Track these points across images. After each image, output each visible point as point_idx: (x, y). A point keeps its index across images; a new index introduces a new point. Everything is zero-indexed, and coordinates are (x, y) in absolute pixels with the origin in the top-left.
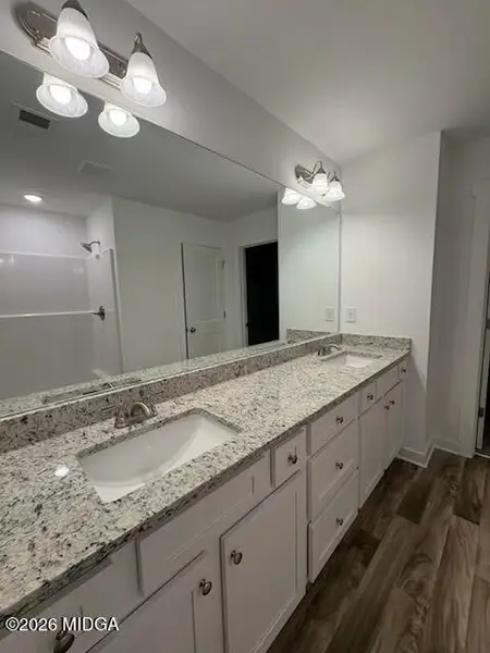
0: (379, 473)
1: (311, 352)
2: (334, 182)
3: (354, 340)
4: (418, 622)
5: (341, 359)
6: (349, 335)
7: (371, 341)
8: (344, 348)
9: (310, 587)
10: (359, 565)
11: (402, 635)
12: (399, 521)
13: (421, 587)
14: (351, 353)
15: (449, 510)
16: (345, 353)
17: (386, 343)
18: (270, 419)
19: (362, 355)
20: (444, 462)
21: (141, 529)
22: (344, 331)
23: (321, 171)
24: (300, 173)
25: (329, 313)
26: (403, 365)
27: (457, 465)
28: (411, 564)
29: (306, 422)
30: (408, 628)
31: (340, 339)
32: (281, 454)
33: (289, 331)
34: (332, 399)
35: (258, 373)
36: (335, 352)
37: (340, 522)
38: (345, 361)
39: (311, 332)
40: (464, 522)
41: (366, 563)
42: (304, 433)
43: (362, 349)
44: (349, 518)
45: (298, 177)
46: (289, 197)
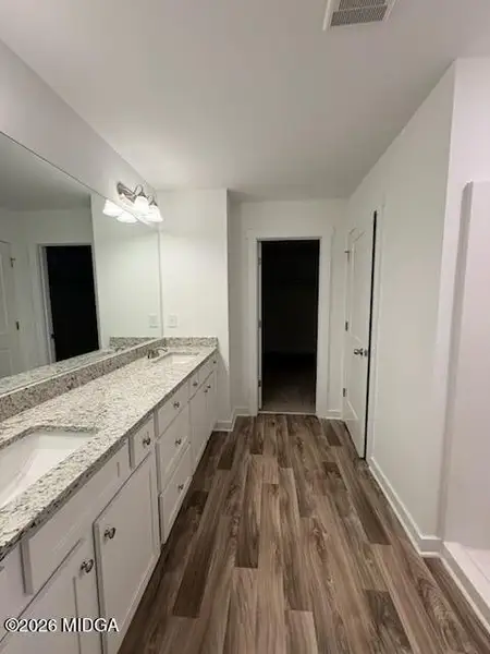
0: (204, 444)
1: (142, 357)
2: (153, 206)
3: (177, 342)
4: (236, 528)
5: (168, 359)
6: (171, 339)
7: (189, 342)
8: (170, 350)
9: (164, 548)
10: (197, 516)
11: (228, 541)
12: (219, 473)
13: (236, 507)
14: (176, 353)
15: (247, 453)
16: (170, 354)
17: (201, 342)
18: (124, 413)
19: (184, 354)
20: (243, 423)
21: (34, 524)
22: (167, 335)
23: (142, 194)
24: (121, 190)
25: (153, 319)
26: (214, 358)
27: (250, 423)
28: (230, 494)
29: (154, 410)
30: (231, 534)
31: (164, 342)
32: (138, 438)
33: (113, 340)
34: (171, 389)
35: (93, 382)
36: (162, 353)
37: (181, 487)
38: (171, 361)
39: (136, 339)
40: (255, 456)
41: (201, 513)
42: (152, 420)
43: (184, 350)
44: (187, 483)
45: (120, 193)
46: (110, 209)
